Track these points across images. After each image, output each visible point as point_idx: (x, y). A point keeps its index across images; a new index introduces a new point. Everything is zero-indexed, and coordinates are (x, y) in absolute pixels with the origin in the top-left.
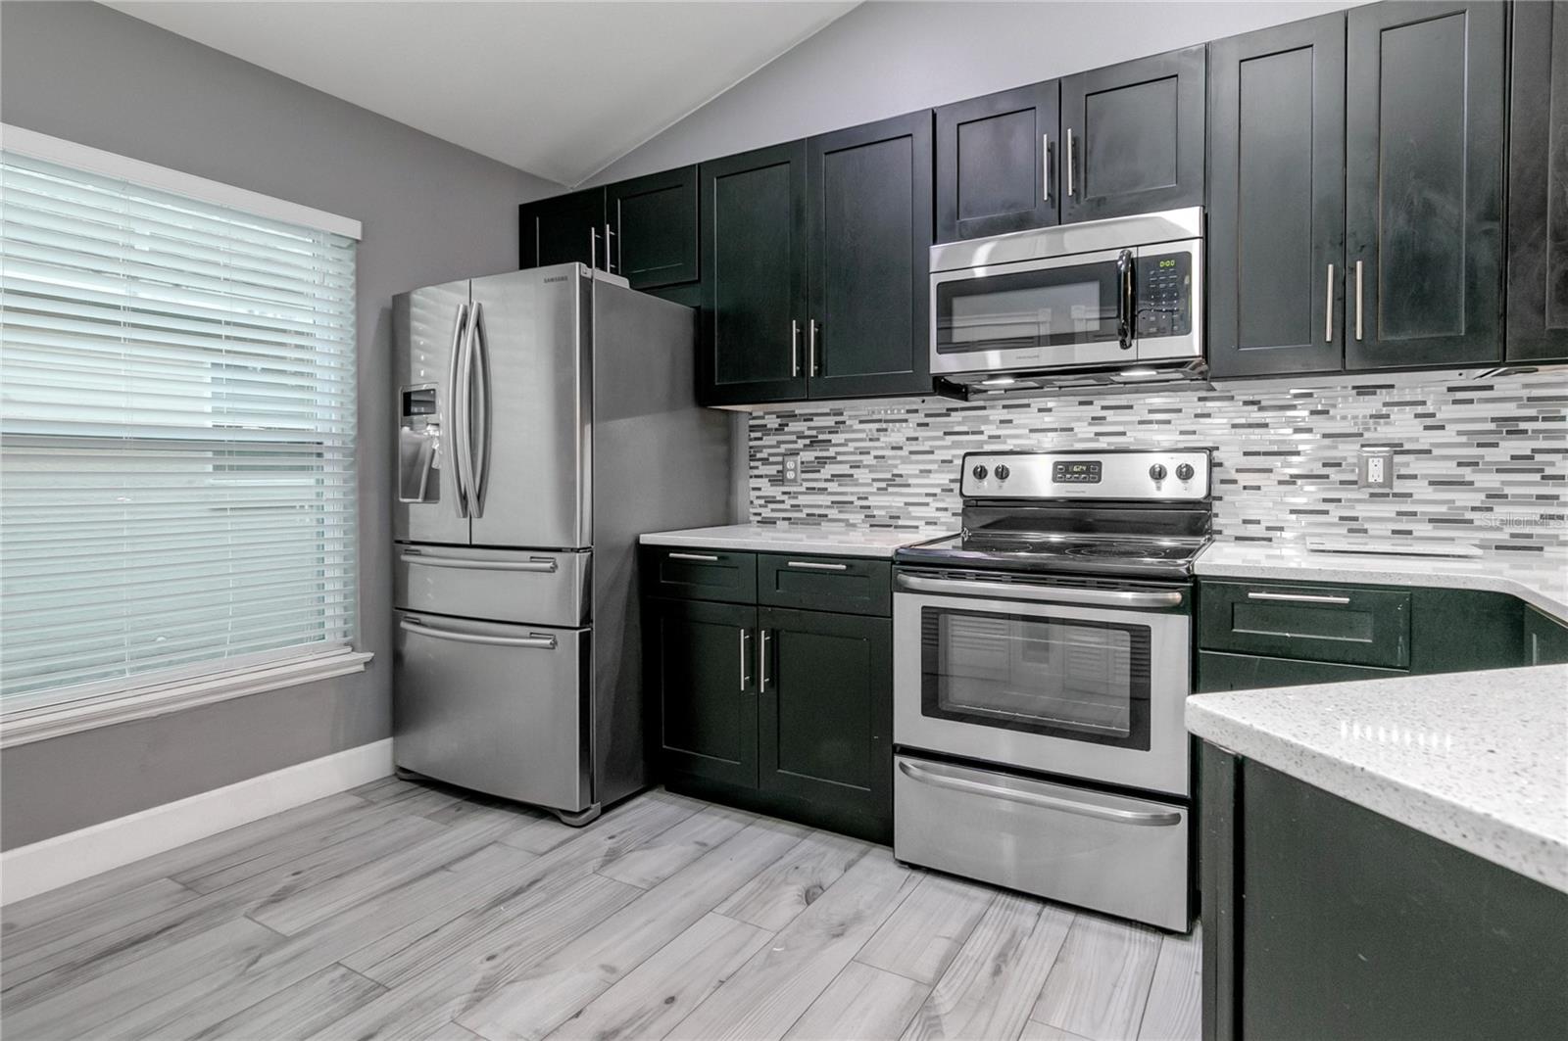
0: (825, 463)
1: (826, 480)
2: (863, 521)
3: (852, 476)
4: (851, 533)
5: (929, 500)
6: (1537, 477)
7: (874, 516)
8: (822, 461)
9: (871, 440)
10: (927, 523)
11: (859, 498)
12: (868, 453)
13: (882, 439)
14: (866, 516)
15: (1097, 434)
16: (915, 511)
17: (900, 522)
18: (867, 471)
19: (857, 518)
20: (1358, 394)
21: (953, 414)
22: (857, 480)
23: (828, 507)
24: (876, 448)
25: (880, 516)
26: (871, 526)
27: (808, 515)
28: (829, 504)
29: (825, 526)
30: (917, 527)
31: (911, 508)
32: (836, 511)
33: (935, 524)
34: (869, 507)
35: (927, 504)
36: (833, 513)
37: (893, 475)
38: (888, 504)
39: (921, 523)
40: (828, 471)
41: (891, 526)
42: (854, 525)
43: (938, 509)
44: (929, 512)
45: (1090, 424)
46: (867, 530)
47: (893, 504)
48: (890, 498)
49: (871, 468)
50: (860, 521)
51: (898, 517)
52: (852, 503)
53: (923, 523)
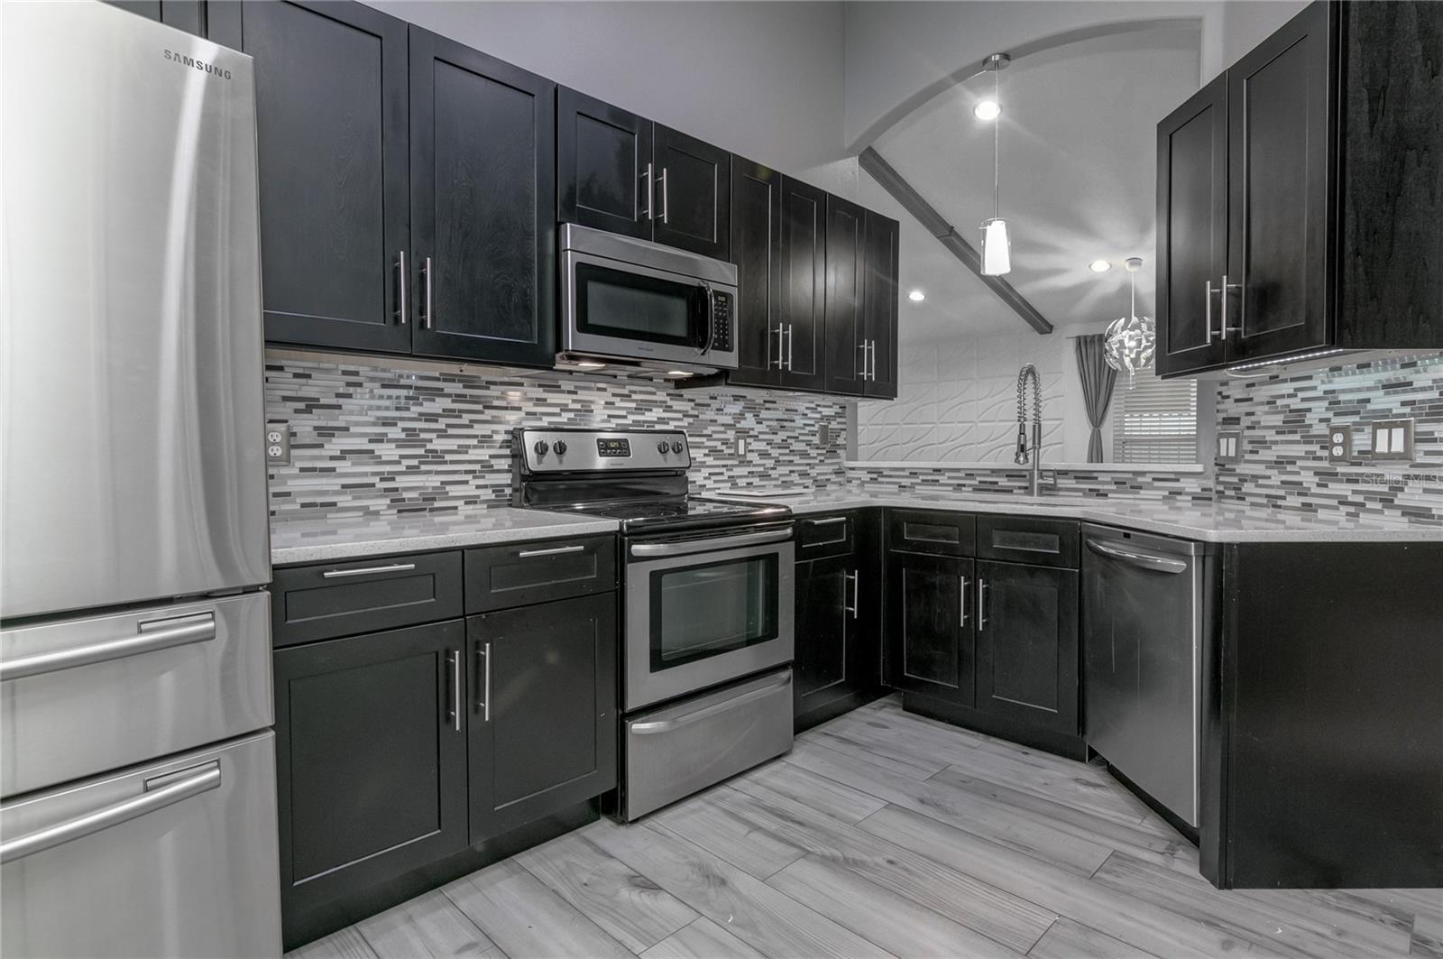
0: (333, 435)
1: (332, 458)
2: (389, 507)
3: (373, 452)
4: (372, 524)
5: (469, 477)
6: (787, 451)
7: (403, 500)
8: (326, 432)
9: (398, 409)
10: (466, 503)
11: (381, 480)
12: (395, 425)
13: (413, 408)
14: (392, 501)
15: (609, 416)
16: (454, 490)
17: (437, 504)
18: (393, 445)
19: (381, 504)
20: (735, 400)
21: (492, 387)
22: (380, 457)
23: (336, 493)
24: (402, 419)
25: (410, 499)
26: (399, 511)
27: (303, 505)
28: (339, 488)
29: (333, 516)
30: (456, 508)
31: (448, 488)
32: (350, 498)
33: (475, 502)
34: (396, 490)
35: (466, 482)
36: (345, 500)
37: (426, 451)
38: (421, 484)
39: (460, 503)
40: (336, 445)
41: (425, 509)
42: (377, 513)
43: (478, 487)
44: (469, 490)
45: (605, 408)
46: (395, 517)
47: (427, 484)
48: (423, 478)
49: (400, 444)
50: (385, 507)
51: (434, 499)
52: (373, 485)
53: (462, 502)
